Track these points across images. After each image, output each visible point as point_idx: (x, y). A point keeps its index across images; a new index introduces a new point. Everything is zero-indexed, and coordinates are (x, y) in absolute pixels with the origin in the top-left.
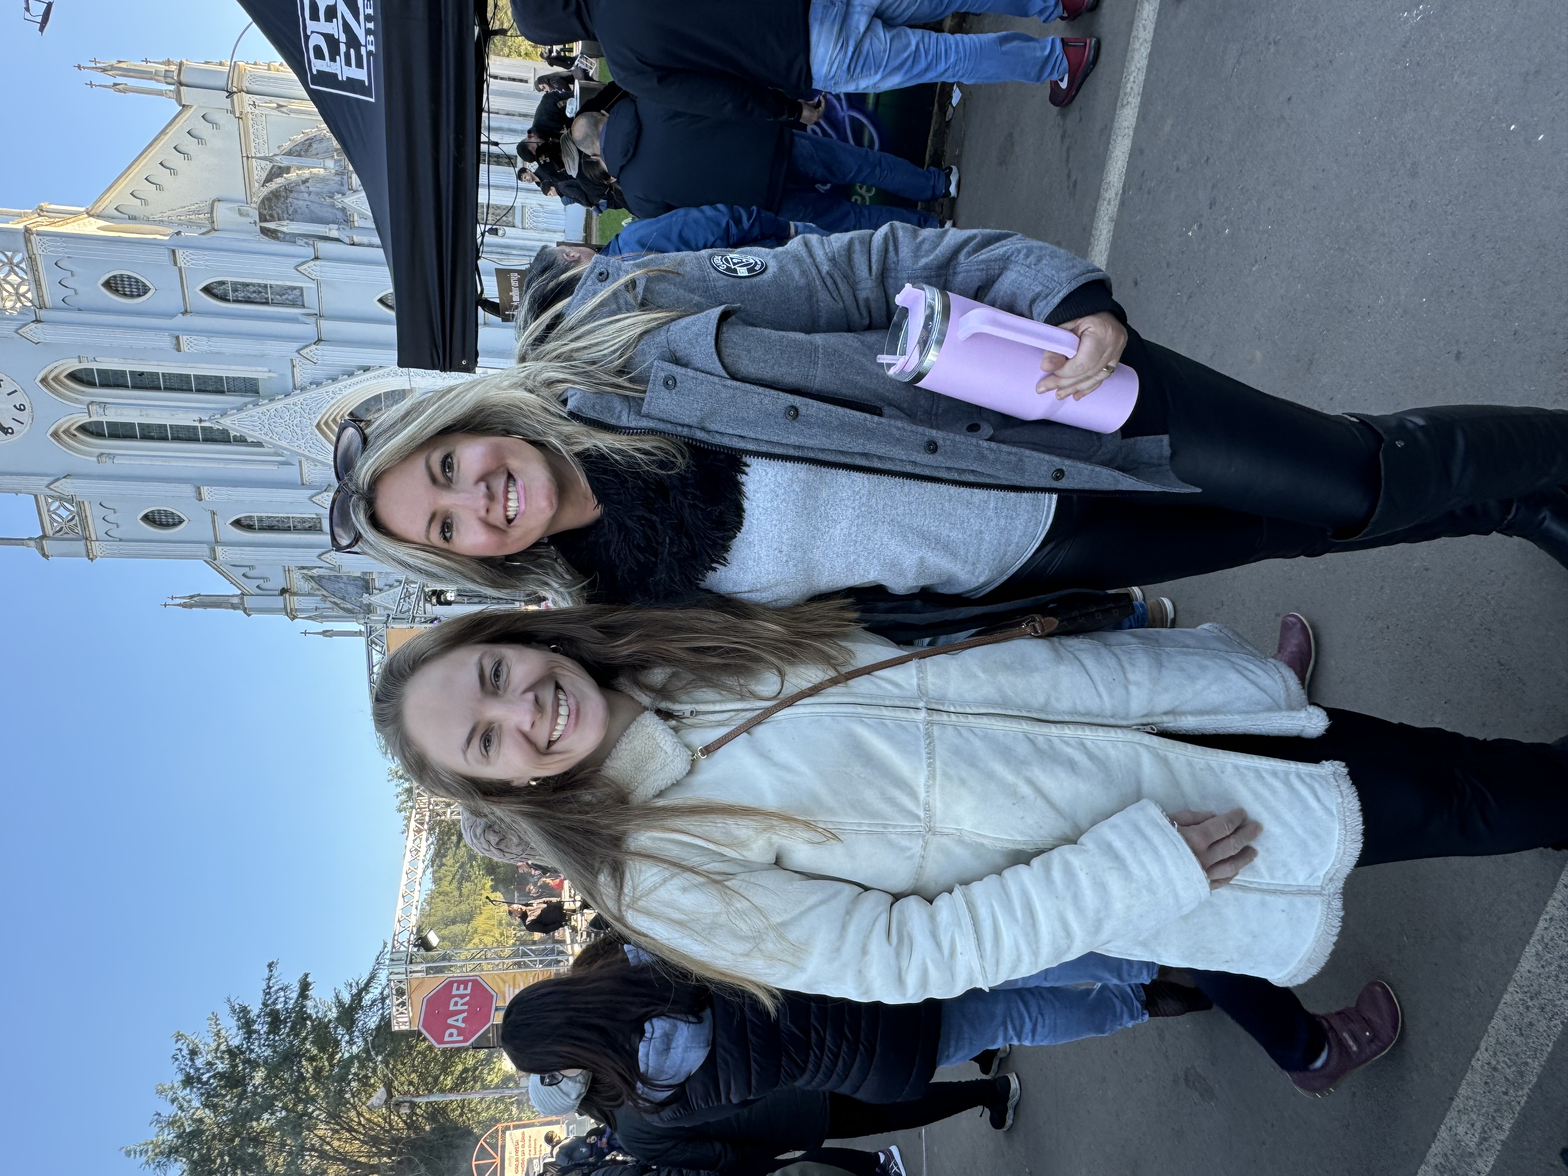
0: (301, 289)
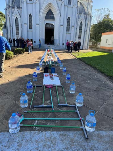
0: (71, 4)
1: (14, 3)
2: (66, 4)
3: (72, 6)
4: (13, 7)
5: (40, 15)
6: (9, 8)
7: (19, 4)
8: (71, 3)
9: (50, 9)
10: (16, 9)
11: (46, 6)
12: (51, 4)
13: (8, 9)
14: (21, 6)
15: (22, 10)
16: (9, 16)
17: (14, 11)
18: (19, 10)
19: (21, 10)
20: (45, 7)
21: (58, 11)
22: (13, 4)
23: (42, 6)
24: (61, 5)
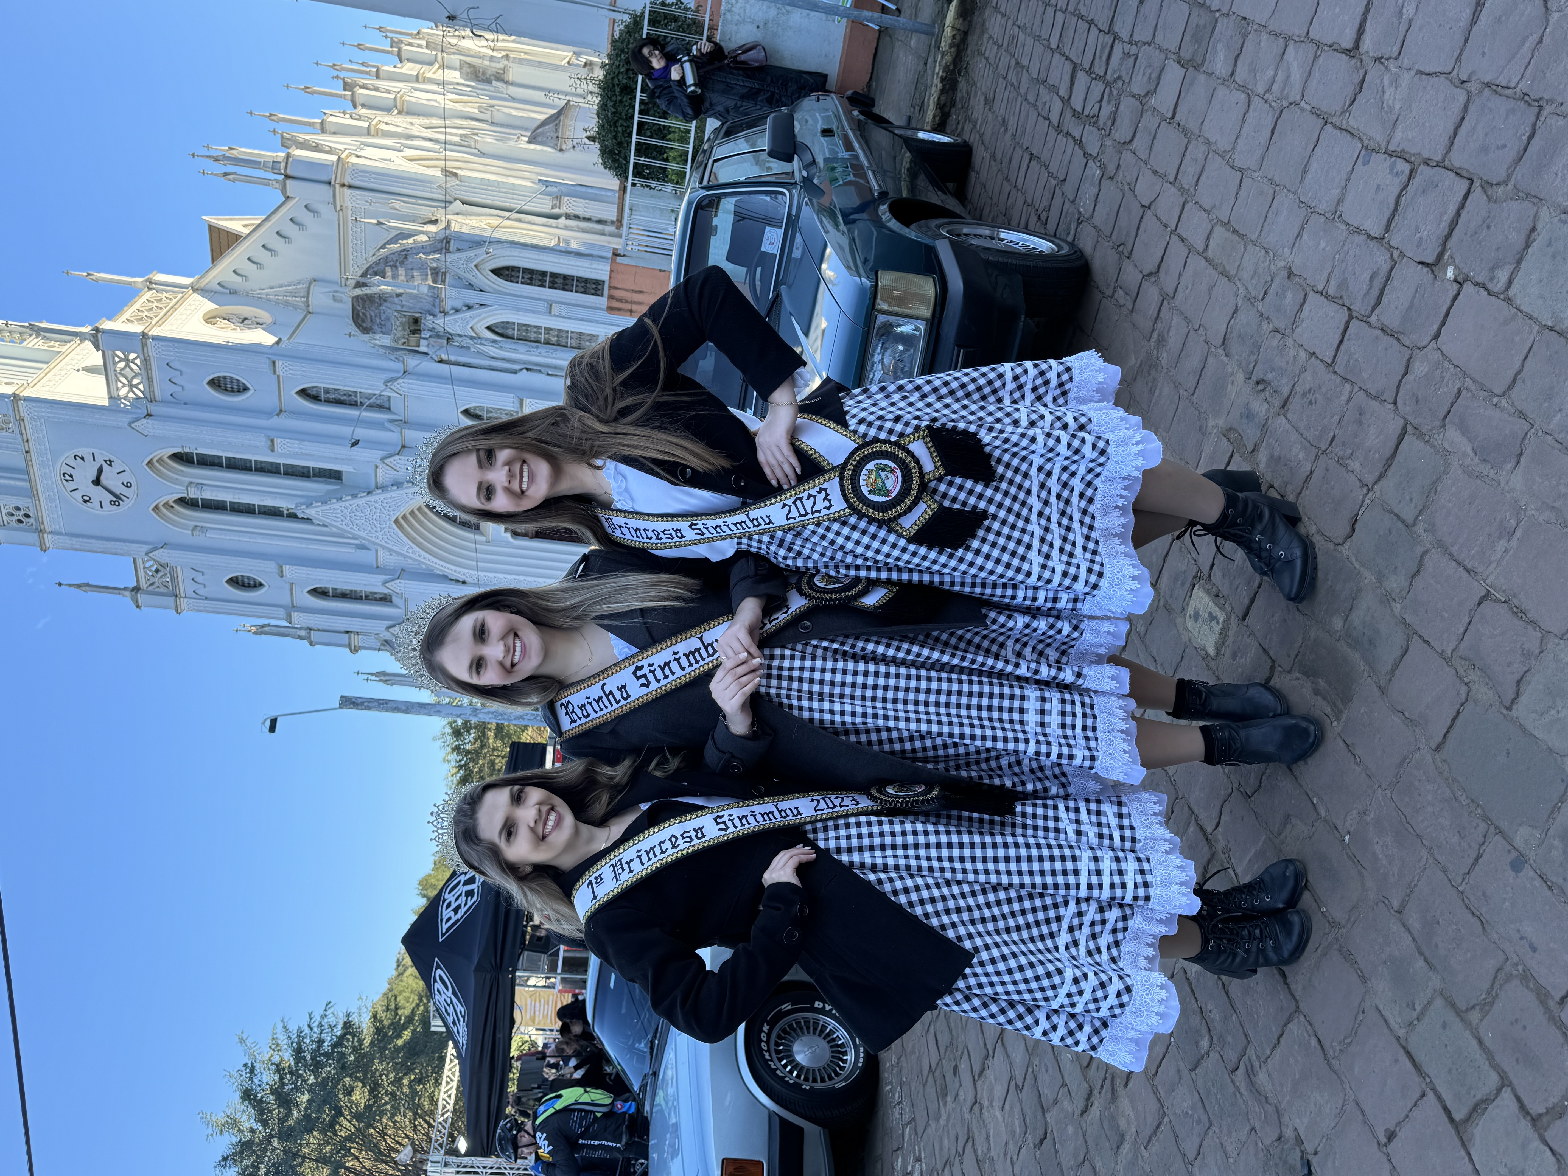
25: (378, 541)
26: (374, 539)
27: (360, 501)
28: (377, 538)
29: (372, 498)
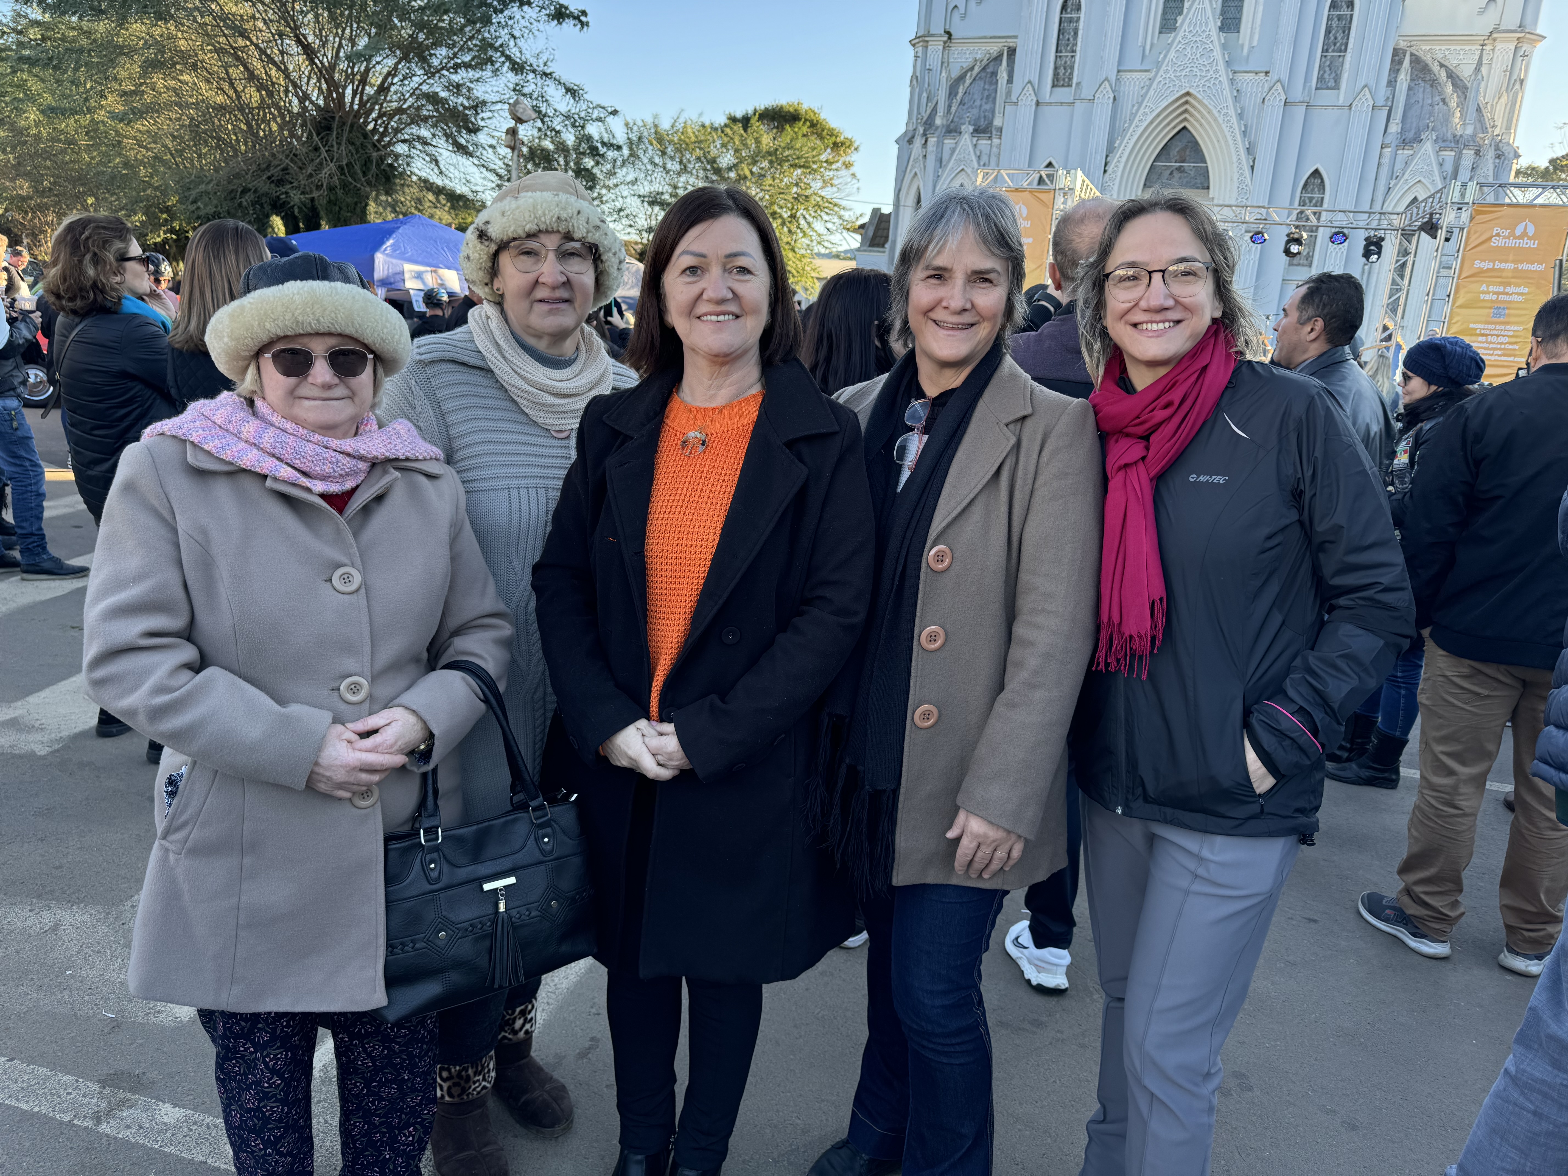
0: (1337, 87)
1: (962, 103)
2: (1298, 93)
3: (1342, 96)
4: (952, 130)
5: (1110, 169)
6: (924, 134)
7: (987, 107)
8: (1337, 80)
9: (1184, 128)
10: (966, 139)
11: (1158, 115)
12: (1195, 98)
13: (918, 142)
14: (997, 122)
15: (999, 146)
16: (919, 182)
17: (953, 150)
18: (984, 143)
19: (996, 141)
20: (1151, 122)
21: (1239, 137)
22: (953, 109)
23: (1133, 115)
24: (1259, 100)
25: (1161, 72)
26: (1164, 67)
27: (1217, 53)
28: (1167, 71)
29: (1221, 66)
